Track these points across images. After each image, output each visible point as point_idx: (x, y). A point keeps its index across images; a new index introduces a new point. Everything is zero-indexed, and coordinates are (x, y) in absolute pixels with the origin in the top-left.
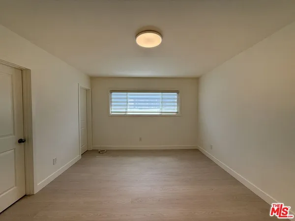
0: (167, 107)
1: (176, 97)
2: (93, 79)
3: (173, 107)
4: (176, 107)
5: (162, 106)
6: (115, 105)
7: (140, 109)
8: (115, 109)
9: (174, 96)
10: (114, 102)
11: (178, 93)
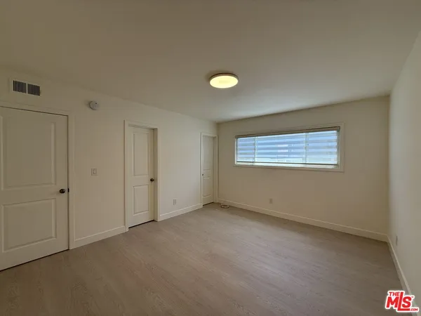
0: (314, 156)
1: (335, 137)
2: (219, 125)
3: (329, 156)
4: (336, 156)
5: (306, 153)
6: (241, 154)
7: (272, 158)
8: (241, 159)
9: (332, 136)
10: (241, 149)
11: (338, 131)
